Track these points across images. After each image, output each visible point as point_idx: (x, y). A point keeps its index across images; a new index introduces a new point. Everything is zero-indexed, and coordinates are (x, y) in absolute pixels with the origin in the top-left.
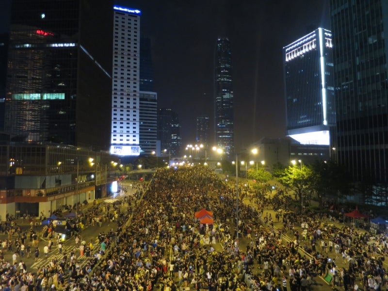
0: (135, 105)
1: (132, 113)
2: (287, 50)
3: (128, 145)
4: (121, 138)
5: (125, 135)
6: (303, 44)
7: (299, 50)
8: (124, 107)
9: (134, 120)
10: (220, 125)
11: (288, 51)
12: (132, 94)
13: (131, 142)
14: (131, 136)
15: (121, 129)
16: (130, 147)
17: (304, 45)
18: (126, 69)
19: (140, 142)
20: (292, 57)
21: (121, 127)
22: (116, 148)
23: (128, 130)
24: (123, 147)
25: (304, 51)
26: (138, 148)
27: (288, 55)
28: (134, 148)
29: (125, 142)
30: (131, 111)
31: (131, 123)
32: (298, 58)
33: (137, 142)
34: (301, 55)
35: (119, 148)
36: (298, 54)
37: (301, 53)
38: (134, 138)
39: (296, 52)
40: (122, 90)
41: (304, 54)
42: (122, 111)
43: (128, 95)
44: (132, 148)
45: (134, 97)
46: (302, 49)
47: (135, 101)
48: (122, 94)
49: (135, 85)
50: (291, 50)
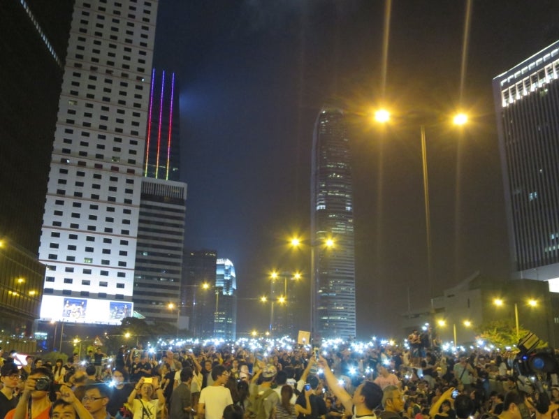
0: (128, 196)
1: (118, 215)
2: (502, 83)
3: (102, 296)
4: (87, 277)
5: (96, 272)
6: (544, 64)
7: (535, 80)
8: (101, 198)
9: (125, 232)
10: (324, 291)
11: (507, 85)
12: (123, 168)
13: (112, 290)
14: (113, 273)
15: (89, 255)
16: (107, 303)
17: (546, 67)
18: (114, 109)
19: (135, 292)
20: (518, 97)
21: (89, 250)
22: (71, 303)
23: (106, 257)
24: (90, 301)
25: (548, 79)
26: (129, 307)
27: (507, 95)
28: (119, 305)
29: (94, 288)
30: (119, 209)
31: (116, 241)
32: (535, 96)
33: (128, 291)
34: (542, 89)
35: (78, 303)
36: (533, 88)
37: (540, 84)
38: (121, 280)
39: (528, 83)
40: (99, 157)
41: (547, 86)
42: (94, 207)
43: (115, 169)
44: (112, 306)
45: (130, 177)
46: (542, 75)
47: (129, 187)
48: (98, 167)
49: (133, 147)
50: (513, 81)
